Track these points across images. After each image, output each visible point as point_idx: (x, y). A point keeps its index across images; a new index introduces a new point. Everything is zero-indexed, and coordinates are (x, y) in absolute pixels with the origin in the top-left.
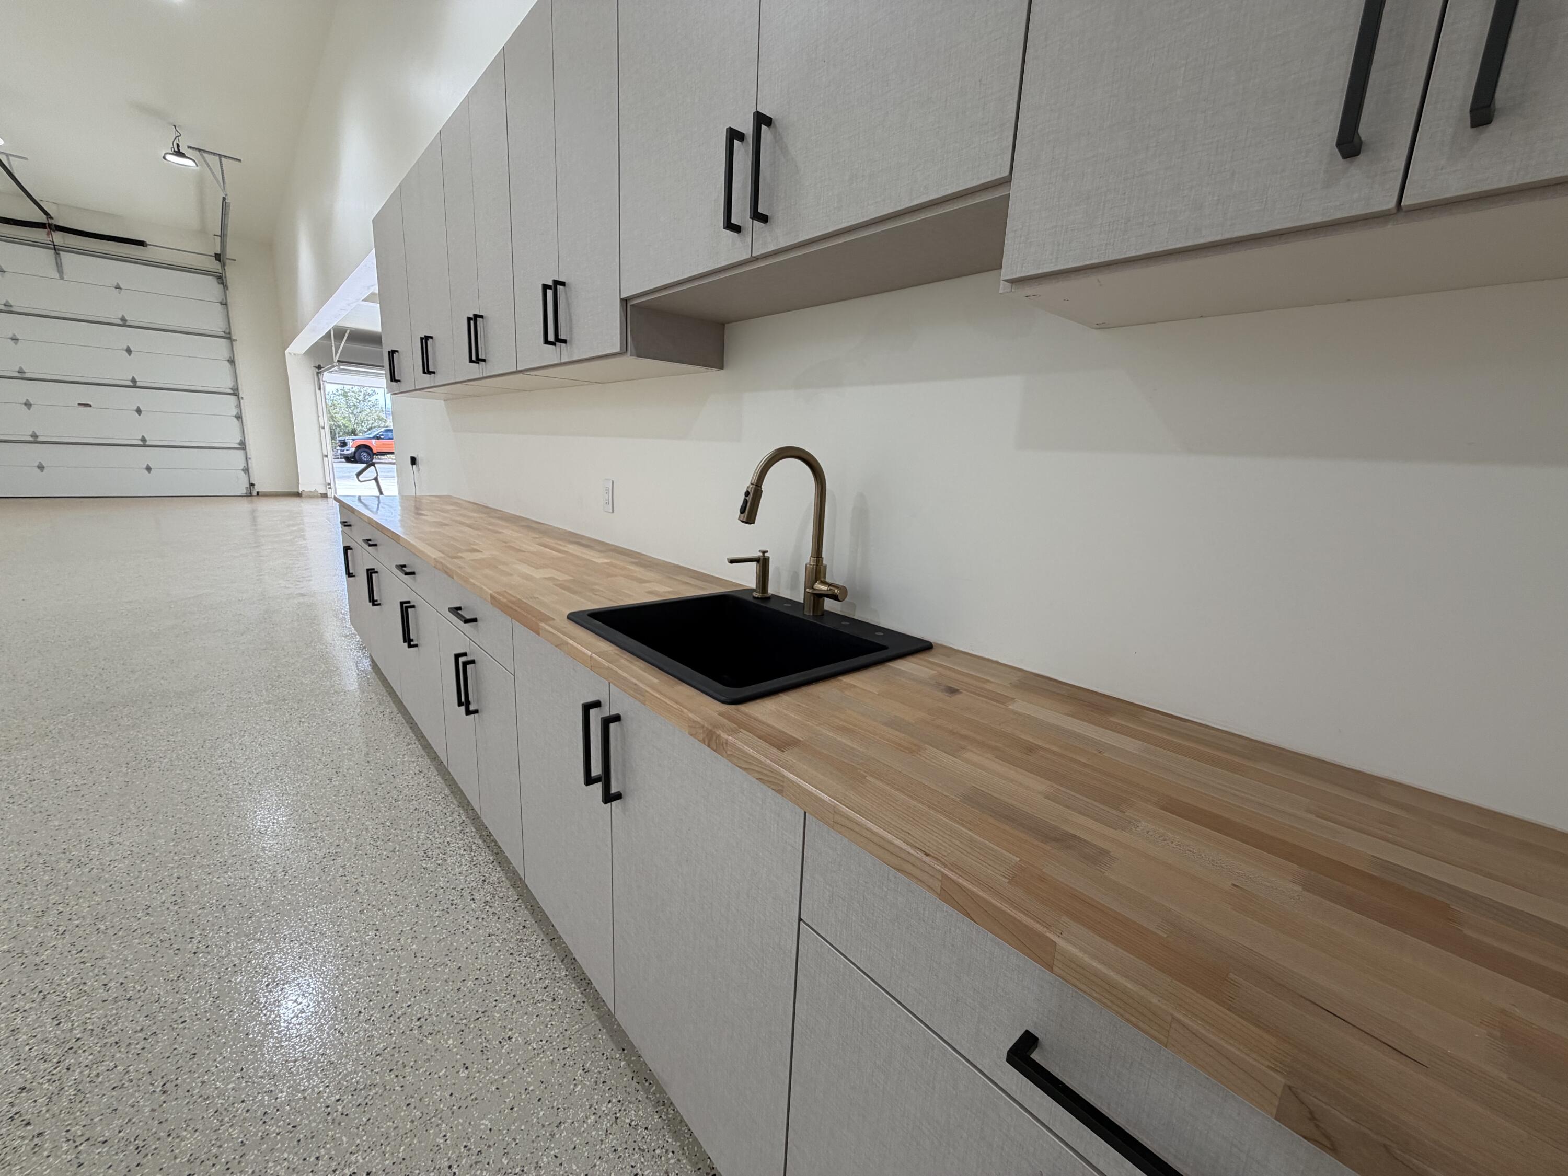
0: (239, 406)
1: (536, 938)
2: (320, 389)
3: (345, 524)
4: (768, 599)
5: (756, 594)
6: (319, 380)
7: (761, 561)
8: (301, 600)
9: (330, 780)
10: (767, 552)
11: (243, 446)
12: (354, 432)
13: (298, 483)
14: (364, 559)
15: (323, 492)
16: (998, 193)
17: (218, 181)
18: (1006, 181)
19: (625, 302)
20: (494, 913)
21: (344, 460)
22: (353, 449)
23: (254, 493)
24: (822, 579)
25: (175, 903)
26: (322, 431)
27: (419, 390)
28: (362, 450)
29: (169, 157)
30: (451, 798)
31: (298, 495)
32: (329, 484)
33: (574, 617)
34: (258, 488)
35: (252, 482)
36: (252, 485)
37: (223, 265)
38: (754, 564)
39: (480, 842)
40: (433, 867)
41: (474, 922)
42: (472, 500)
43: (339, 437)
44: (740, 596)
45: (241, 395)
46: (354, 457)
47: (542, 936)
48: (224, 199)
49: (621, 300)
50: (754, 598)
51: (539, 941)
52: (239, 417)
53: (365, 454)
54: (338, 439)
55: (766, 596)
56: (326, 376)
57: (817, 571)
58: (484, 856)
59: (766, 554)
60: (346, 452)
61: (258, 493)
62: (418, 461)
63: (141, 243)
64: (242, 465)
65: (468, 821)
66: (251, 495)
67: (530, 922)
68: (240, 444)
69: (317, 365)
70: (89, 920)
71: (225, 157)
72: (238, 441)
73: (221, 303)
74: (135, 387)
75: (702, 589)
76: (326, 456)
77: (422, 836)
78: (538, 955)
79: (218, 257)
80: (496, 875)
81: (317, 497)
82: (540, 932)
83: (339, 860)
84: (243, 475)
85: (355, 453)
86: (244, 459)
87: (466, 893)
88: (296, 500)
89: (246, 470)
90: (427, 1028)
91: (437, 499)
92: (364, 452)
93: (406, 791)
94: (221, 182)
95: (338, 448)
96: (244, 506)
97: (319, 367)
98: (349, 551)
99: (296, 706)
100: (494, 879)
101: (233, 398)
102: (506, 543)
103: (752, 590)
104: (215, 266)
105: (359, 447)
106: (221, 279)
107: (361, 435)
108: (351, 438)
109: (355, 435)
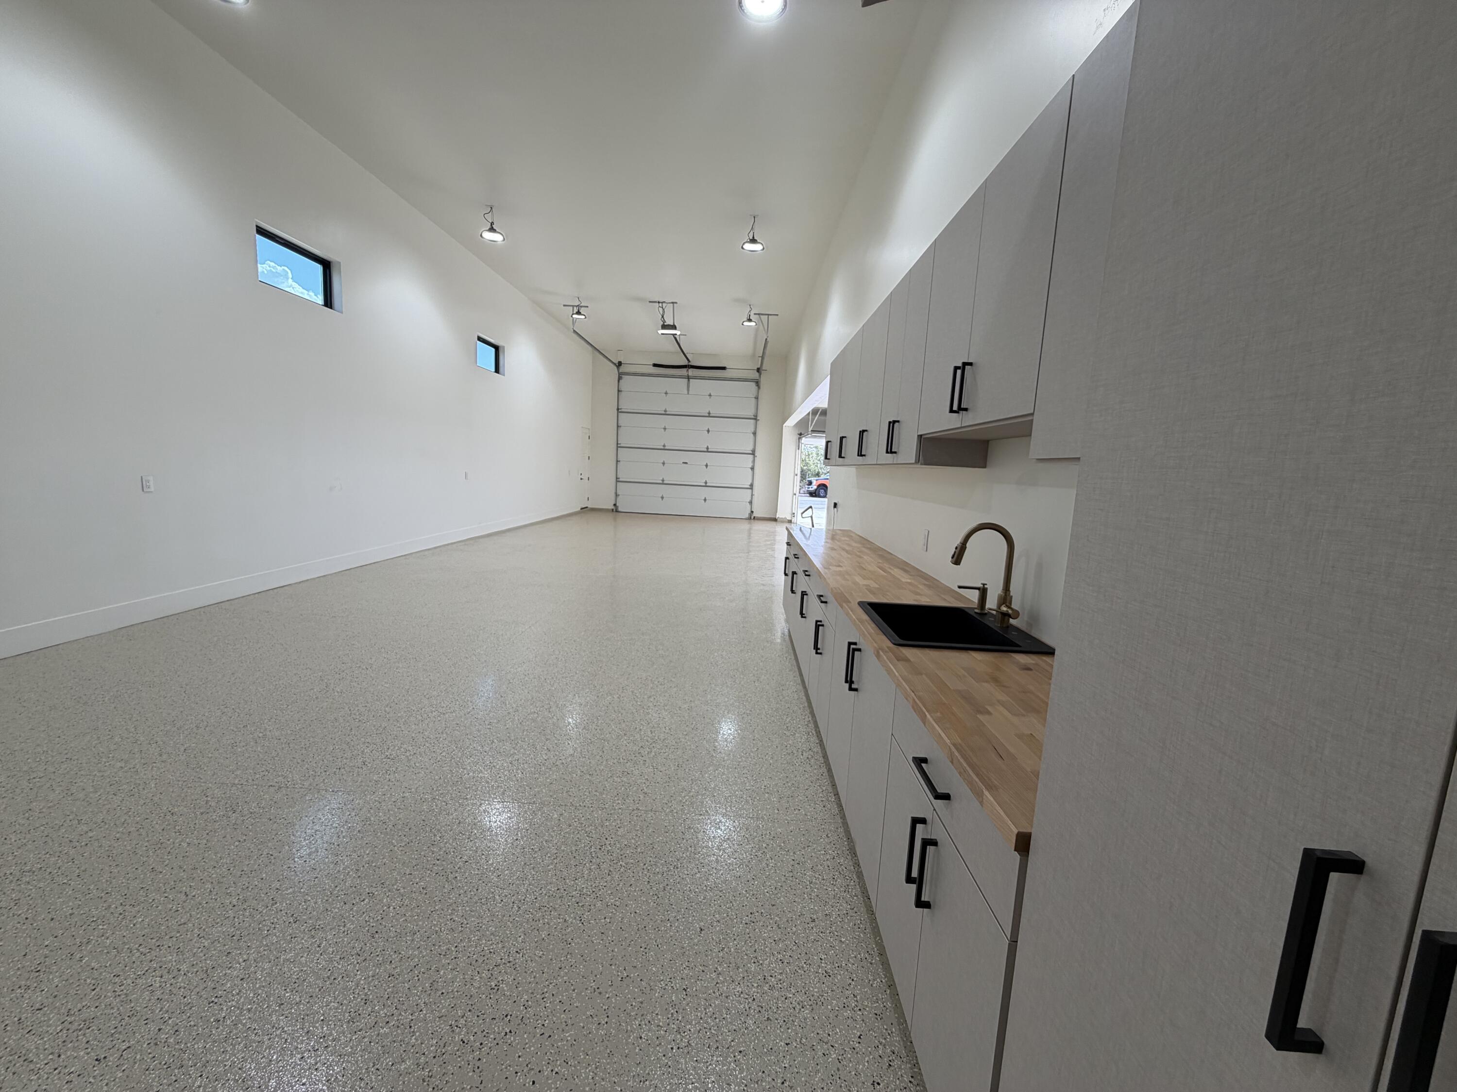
0: (754, 461)
1: (826, 781)
2: (799, 449)
3: (788, 544)
4: (983, 615)
5: (976, 611)
6: (799, 442)
7: (981, 590)
8: (762, 587)
9: (754, 682)
10: (986, 584)
11: (751, 487)
12: (818, 475)
13: (777, 512)
14: (794, 566)
15: (790, 519)
16: (1030, 418)
17: (764, 328)
18: (1032, 414)
19: (920, 436)
20: (810, 764)
21: (808, 495)
22: (815, 487)
23: (752, 518)
24: (1008, 604)
25: (689, 709)
26: (796, 477)
27: (838, 465)
28: (821, 487)
29: (745, 324)
30: (807, 708)
31: (775, 520)
32: (794, 514)
33: (861, 604)
34: (755, 514)
35: (753, 510)
36: (752, 512)
37: (760, 375)
38: (977, 592)
39: (814, 732)
40: (789, 734)
41: (800, 763)
42: (861, 535)
43: (808, 478)
44: (966, 610)
45: (756, 455)
46: (815, 493)
47: (829, 782)
48: (766, 339)
49: (918, 436)
50: (976, 613)
51: (826, 783)
52: (752, 469)
53: (823, 491)
54: (808, 479)
55: (983, 612)
56: (804, 440)
57: (1005, 598)
58: (814, 739)
59: (985, 586)
60: (810, 489)
61: (754, 517)
62: (838, 506)
63: (724, 368)
64: (749, 499)
65: (812, 722)
66: (751, 518)
67: (826, 774)
68: (750, 486)
69: (799, 433)
70: (662, 704)
71: (771, 315)
72: (750, 484)
73: (755, 398)
74: (708, 452)
75: (950, 602)
76: (795, 494)
77: (788, 720)
78: (824, 788)
79: (758, 370)
80: (818, 749)
81: (786, 522)
82: (828, 780)
83: (750, 717)
84: (748, 505)
85: (816, 490)
86: (751, 494)
87: (800, 750)
88: (774, 523)
89: (751, 503)
90: (767, 790)
91: (841, 532)
92: (821, 489)
93: (787, 698)
94: (766, 328)
95: (806, 486)
96: (745, 526)
97: (801, 434)
98: (787, 560)
99: (747, 643)
100: (815, 750)
101: (751, 456)
102: (859, 563)
103: (976, 608)
104: (756, 375)
105: (819, 486)
106: (758, 383)
107: (823, 477)
108: (816, 478)
109: (819, 476)
